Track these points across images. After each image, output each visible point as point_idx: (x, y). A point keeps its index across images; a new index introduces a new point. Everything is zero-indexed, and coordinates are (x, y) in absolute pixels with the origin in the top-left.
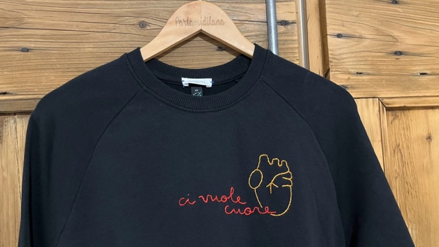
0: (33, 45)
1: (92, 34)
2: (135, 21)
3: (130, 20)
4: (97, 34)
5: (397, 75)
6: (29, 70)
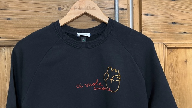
0: (12, 17)
1: (38, 13)
2: (57, 7)
3: (54, 7)
4: (40, 13)
5: (173, 33)
6: (10, 28)
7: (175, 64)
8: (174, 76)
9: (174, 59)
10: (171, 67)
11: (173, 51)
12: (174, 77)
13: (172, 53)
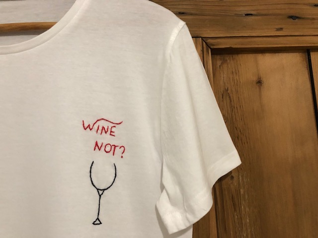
7: (234, 90)
8: (232, 117)
9: (231, 77)
10: (224, 97)
11: (227, 61)
12: (234, 120)
13: (225, 66)
